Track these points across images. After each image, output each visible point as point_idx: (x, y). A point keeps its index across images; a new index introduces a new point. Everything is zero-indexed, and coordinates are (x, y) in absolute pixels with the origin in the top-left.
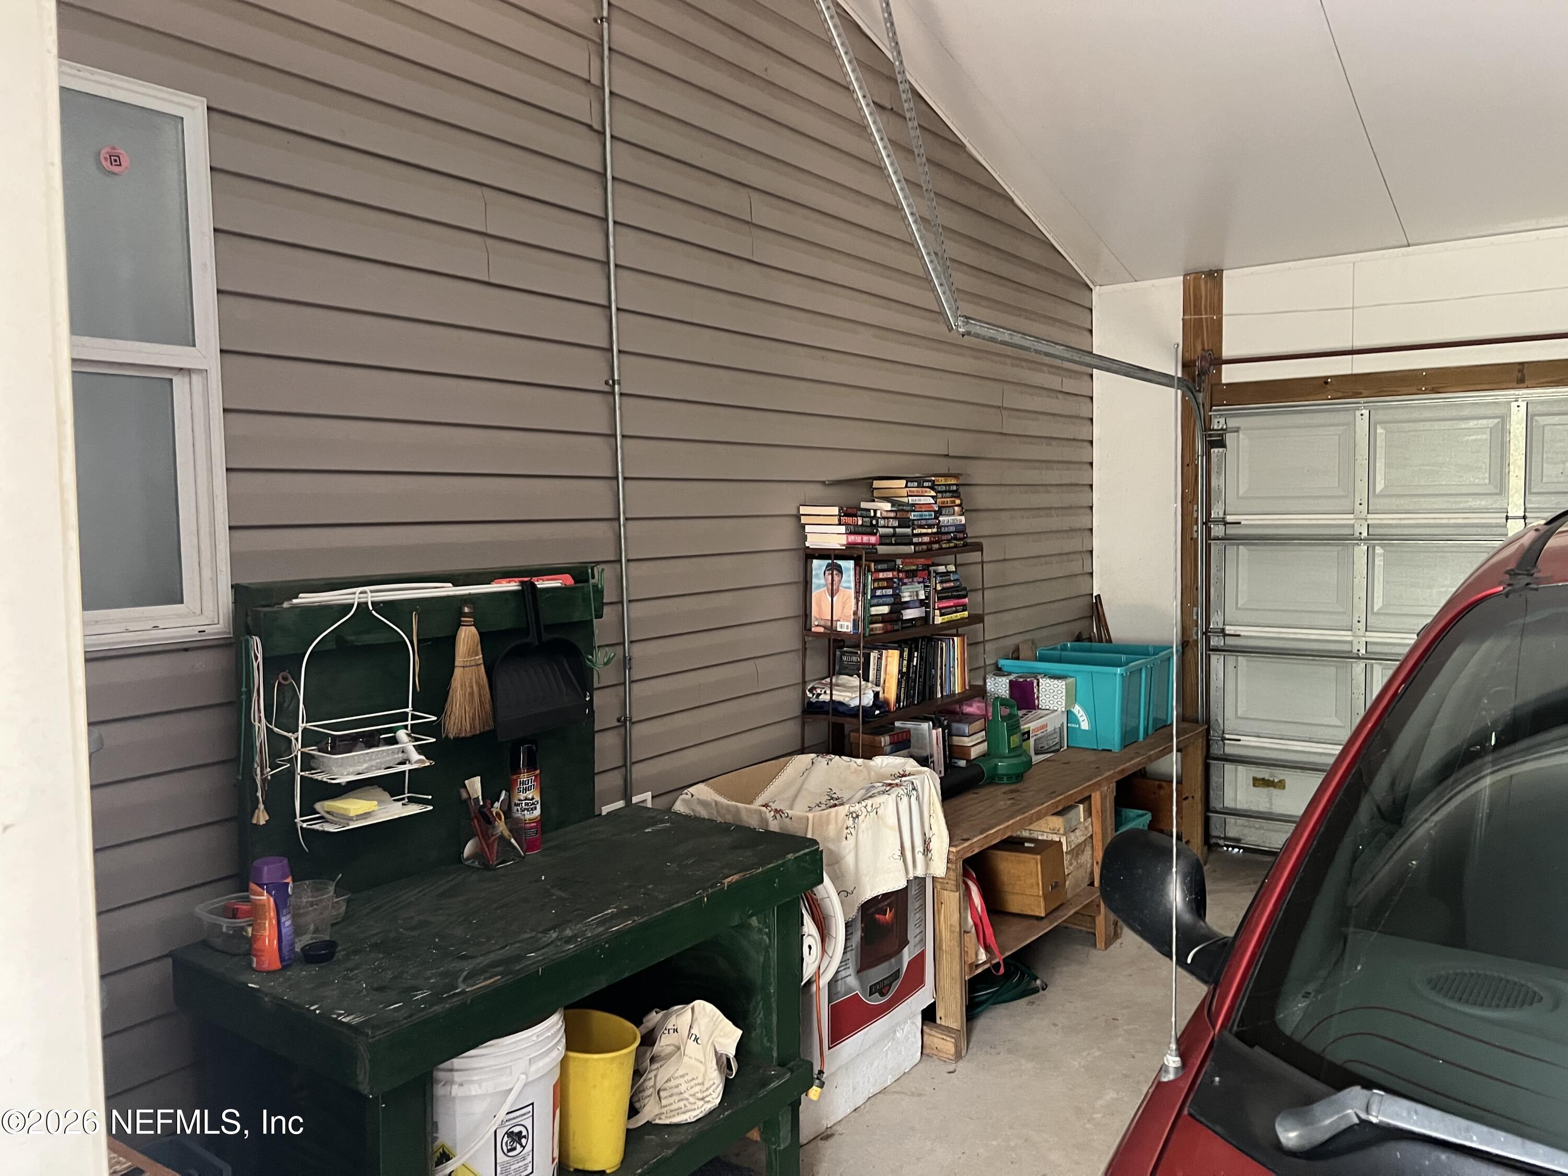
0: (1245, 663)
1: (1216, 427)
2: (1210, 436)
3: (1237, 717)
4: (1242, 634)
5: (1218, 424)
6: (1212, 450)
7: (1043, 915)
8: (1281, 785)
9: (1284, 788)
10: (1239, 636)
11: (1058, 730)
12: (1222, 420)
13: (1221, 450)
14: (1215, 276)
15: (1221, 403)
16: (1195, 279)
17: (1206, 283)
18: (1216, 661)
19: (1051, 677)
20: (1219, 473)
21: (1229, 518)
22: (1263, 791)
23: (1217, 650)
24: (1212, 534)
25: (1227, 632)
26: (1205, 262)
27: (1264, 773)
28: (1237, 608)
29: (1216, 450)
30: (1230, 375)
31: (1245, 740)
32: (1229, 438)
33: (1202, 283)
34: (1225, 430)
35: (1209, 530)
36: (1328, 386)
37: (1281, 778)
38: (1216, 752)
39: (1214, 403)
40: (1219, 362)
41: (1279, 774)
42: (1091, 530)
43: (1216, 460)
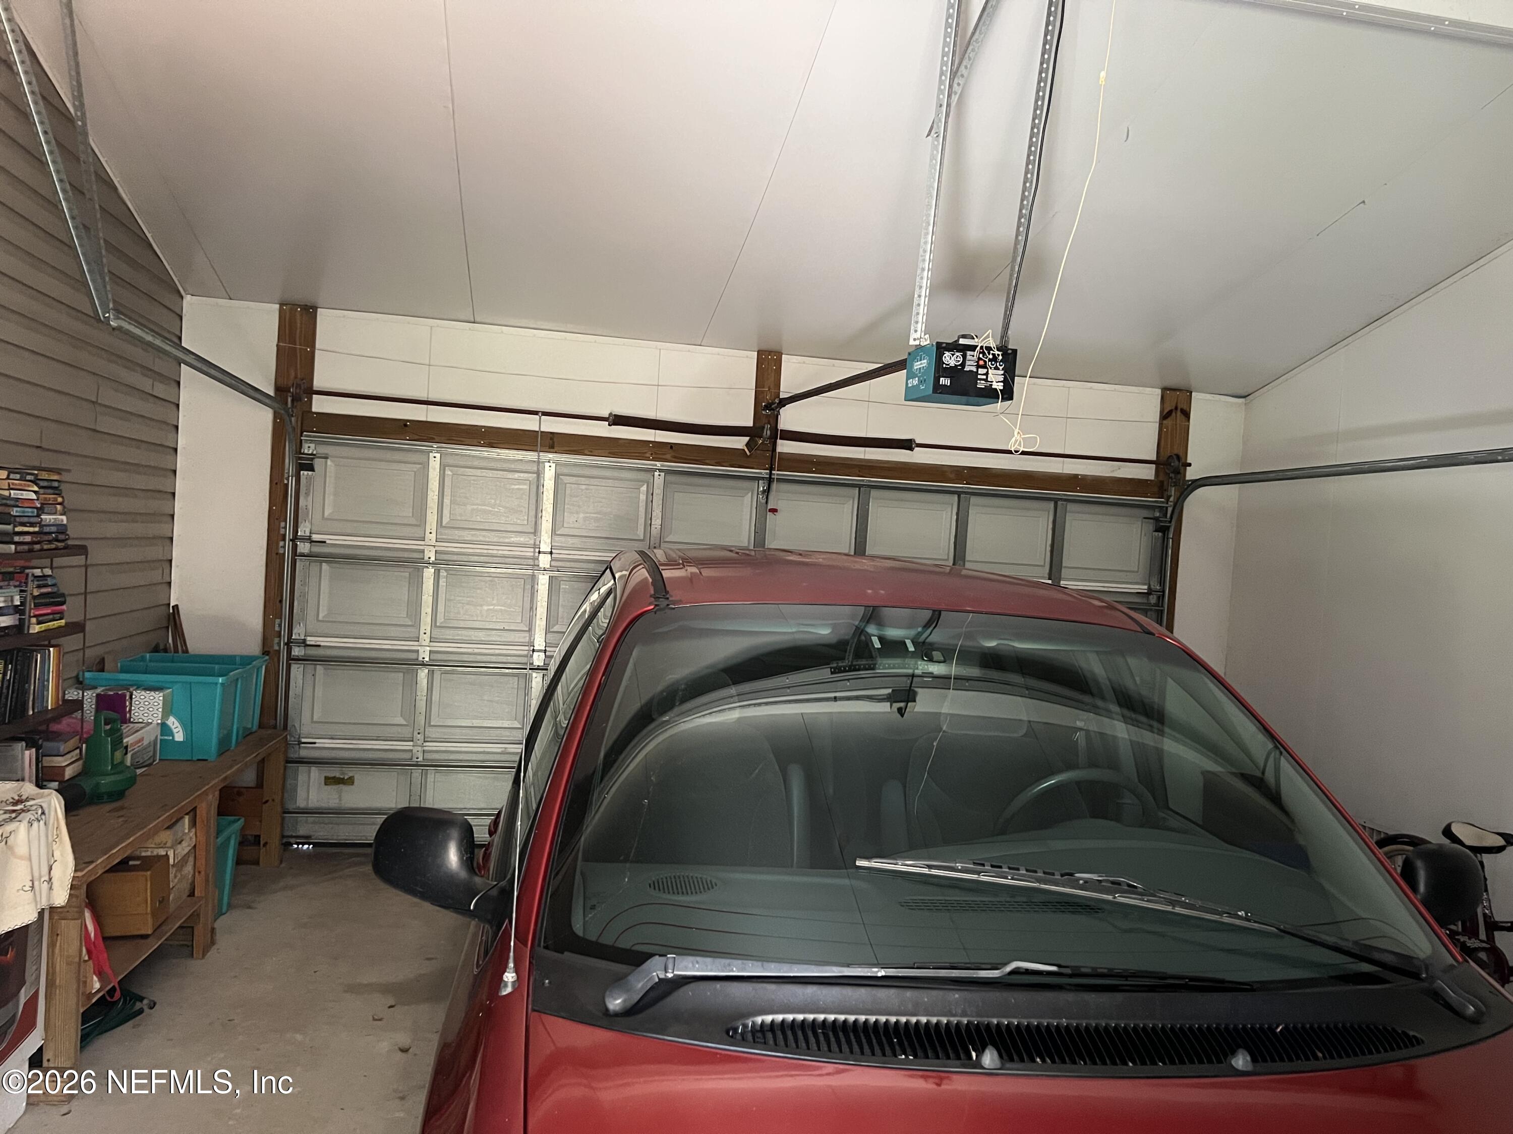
0: (322, 672)
1: (306, 451)
2: (300, 458)
3: (313, 722)
4: (322, 644)
5: (308, 448)
6: (302, 472)
7: (150, 932)
8: (350, 781)
9: (353, 783)
10: (319, 646)
11: (152, 744)
12: (312, 446)
13: (310, 473)
14: (310, 311)
15: (311, 429)
16: (291, 310)
17: (301, 315)
18: (297, 670)
19: (146, 689)
20: (307, 494)
21: (315, 537)
22: (332, 789)
23: (298, 659)
24: (298, 551)
25: (308, 643)
26: (300, 296)
27: (335, 772)
28: (318, 620)
29: (306, 473)
30: (320, 405)
31: (321, 743)
32: (317, 463)
33: (298, 316)
34: (314, 455)
35: (295, 547)
36: (407, 428)
37: (351, 774)
38: (292, 756)
39: (304, 428)
40: (311, 392)
41: (349, 772)
42: (172, 539)
43: (305, 482)
